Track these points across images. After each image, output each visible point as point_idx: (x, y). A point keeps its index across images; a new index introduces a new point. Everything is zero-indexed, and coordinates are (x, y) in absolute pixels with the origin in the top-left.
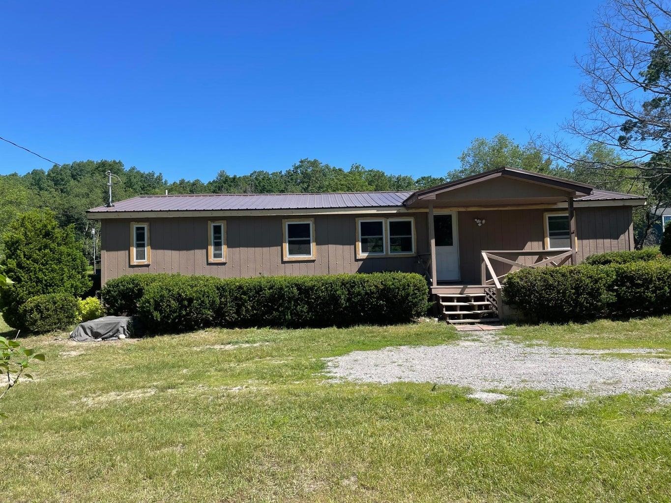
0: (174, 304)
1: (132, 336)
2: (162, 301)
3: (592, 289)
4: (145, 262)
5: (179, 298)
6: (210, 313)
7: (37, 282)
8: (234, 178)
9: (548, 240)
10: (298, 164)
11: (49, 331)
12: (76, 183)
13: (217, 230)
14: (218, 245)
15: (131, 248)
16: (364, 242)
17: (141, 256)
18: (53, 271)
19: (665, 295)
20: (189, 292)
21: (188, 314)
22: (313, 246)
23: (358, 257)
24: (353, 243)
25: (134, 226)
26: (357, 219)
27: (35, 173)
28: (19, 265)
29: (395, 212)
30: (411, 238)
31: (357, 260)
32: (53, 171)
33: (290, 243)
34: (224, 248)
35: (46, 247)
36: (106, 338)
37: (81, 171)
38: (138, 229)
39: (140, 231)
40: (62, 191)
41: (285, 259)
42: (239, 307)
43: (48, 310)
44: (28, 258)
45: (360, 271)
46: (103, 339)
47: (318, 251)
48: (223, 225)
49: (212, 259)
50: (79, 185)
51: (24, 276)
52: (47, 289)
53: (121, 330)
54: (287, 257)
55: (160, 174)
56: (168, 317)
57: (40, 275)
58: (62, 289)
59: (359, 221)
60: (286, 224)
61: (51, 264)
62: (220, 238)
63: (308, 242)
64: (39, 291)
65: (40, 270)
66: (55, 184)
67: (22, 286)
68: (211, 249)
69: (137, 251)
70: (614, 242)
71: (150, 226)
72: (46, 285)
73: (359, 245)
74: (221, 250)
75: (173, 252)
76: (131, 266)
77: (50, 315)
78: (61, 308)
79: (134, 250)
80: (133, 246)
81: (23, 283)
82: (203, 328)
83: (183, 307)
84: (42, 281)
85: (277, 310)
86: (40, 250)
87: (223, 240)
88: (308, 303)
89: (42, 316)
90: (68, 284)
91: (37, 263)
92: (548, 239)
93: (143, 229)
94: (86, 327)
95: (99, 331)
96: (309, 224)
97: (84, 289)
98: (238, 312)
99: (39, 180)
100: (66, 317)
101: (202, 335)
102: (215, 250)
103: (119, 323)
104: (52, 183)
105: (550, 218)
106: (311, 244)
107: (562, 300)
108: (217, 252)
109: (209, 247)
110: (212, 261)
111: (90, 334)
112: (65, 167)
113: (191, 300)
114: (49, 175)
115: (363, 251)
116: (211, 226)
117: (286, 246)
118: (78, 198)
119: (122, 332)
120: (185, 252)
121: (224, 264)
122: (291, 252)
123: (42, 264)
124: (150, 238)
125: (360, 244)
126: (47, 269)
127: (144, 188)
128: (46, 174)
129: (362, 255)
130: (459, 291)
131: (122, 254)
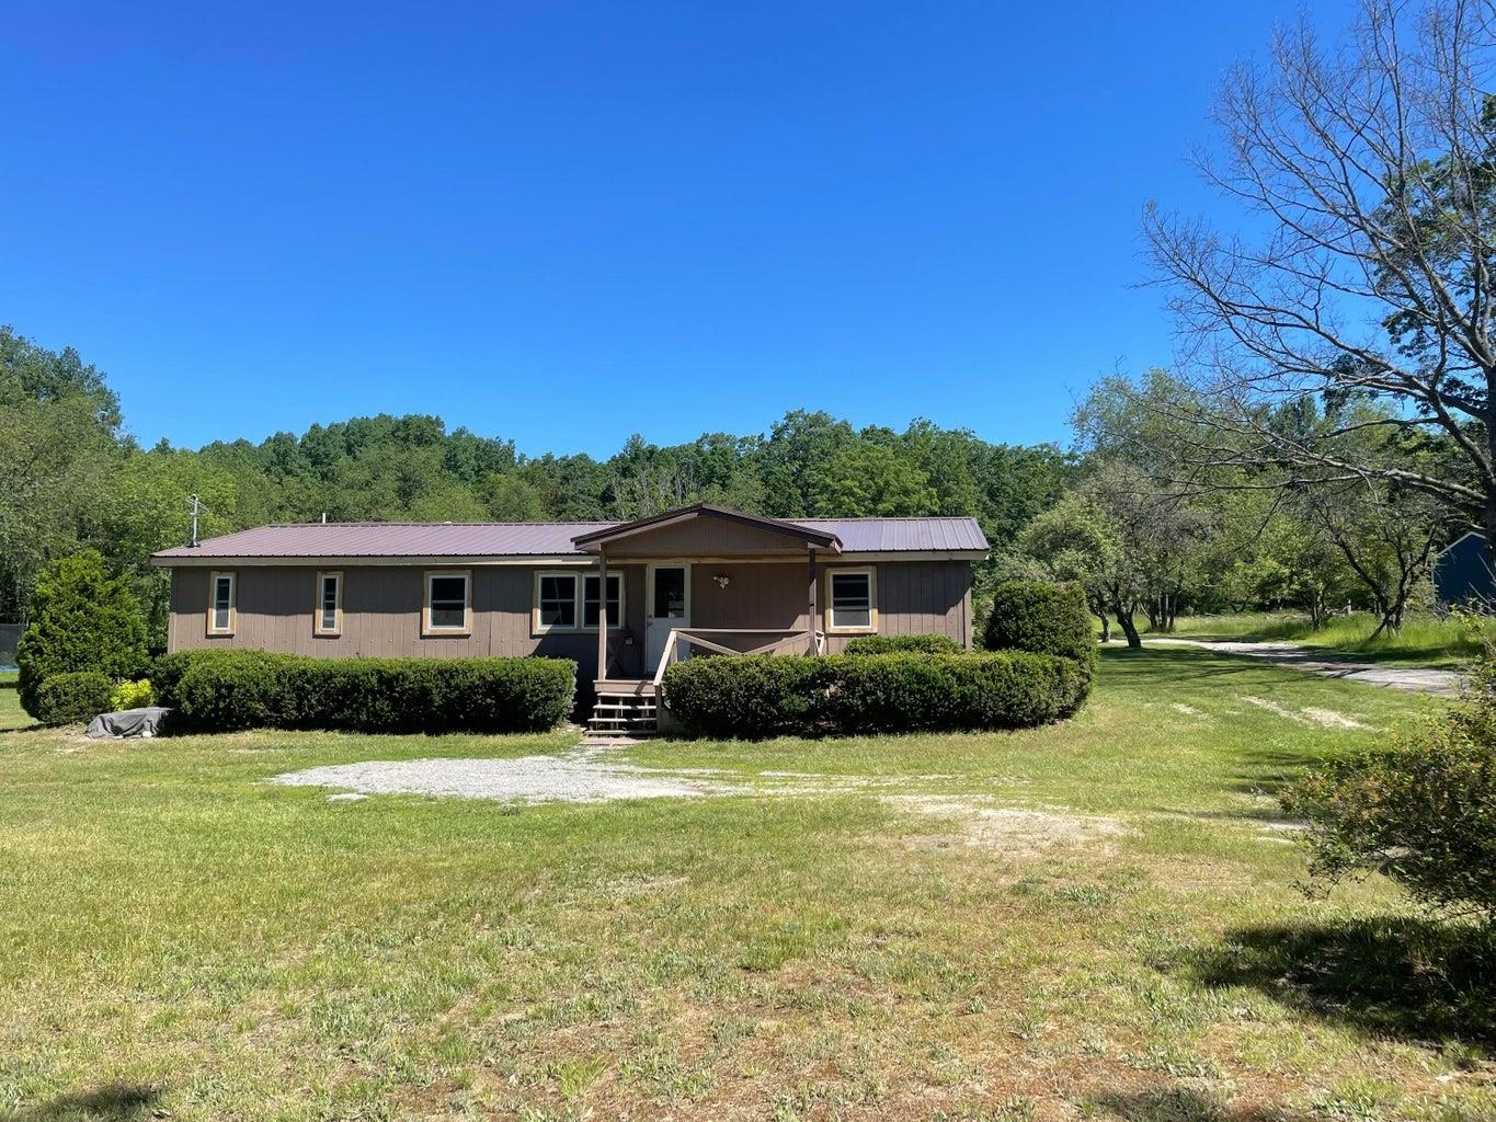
0: (210, 692)
1: (159, 735)
2: (196, 688)
3: (770, 691)
4: (227, 630)
5: (217, 686)
6: (261, 706)
7: (63, 657)
8: (652, 452)
9: (831, 613)
10: (781, 422)
11: (65, 724)
12: (350, 459)
13: (330, 584)
14: (330, 608)
15: (210, 610)
16: (545, 608)
17: (222, 622)
18: (86, 640)
19: (879, 703)
20: (231, 676)
21: (227, 707)
22: (468, 612)
23: (535, 632)
24: (529, 610)
25: (216, 577)
26: (535, 573)
27: (279, 439)
28: (43, 632)
29: (590, 563)
30: (617, 604)
31: (533, 637)
32: (309, 437)
33: (435, 607)
34: (338, 612)
35: (79, 607)
36: (128, 735)
37: (364, 436)
38: (220, 581)
39: (223, 584)
40: (324, 476)
41: (426, 632)
42: (300, 699)
43: (66, 694)
44: (54, 620)
45: (539, 652)
46: (124, 736)
47: (476, 623)
48: (338, 577)
49: (320, 630)
50: (354, 465)
51: (47, 647)
52: (76, 666)
53: (147, 725)
54: (429, 628)
55: (511, 442)
56: (202, 710)
57: (68, 646)
58: (98, 666)
59: (539, 576)
60: (430, 578)
61: (85, 632)
62: (333, 597)
63: (461, 608)
64: (65, 668)
65: (69, 639)
66: (314, 464)
67: (44, 661)
68: (320, 613)
69: (218, 615)
70: (939, 619)
71: (238, 577)
72: (75, 660)
73: (538, 613)
74: (333, 615)
75: (267, 617)
76: (208, 637)
77: (69, 702)
78: (84, 693)
79: (213, 613)
80: (212, 607)
81: (45, 656)
82: (249, 728)
83: (220, 697)
84: (69, 655)
85: (350, 707)
86: (71, 611)
87: (337, 601)
88: (391, 698)
89: (57, 702)
90: (107, 661)
91: (66, 630)
92: (832, 611)
93: (228, 581)
94: (106, 720)
95: (120, 725)
96: (463, 580)
97: (135, 668)
98: (299, 708)
99: (285, 454)
100: (93, 705)
101: (248, 736)
102: (326, 615)
103: (145, 716)
104: (306, 462)
105: (835, 577)
106: (465, 611)
107: (726, 706)
108: (328, 619)
109: (317, 611)
110: (321, 633)
111: (109, 728)
112: (333, 428)
113: (230, 688)
114: (303, 445)
115: (545, 622)
116: (322, 578)
117: (428, 612)
118: (351, 491)
119: (148, 728)
120: (283, 617)
121: (337, 637)
122: (436, 622)
123: (72, 631)
124: (237, 595)
125: (539, 611)
126: (79, 639)
127: (479, 471)
128: (299, 441)
129: (541, 628)
130: (634, 688)
131: (198, 618)
